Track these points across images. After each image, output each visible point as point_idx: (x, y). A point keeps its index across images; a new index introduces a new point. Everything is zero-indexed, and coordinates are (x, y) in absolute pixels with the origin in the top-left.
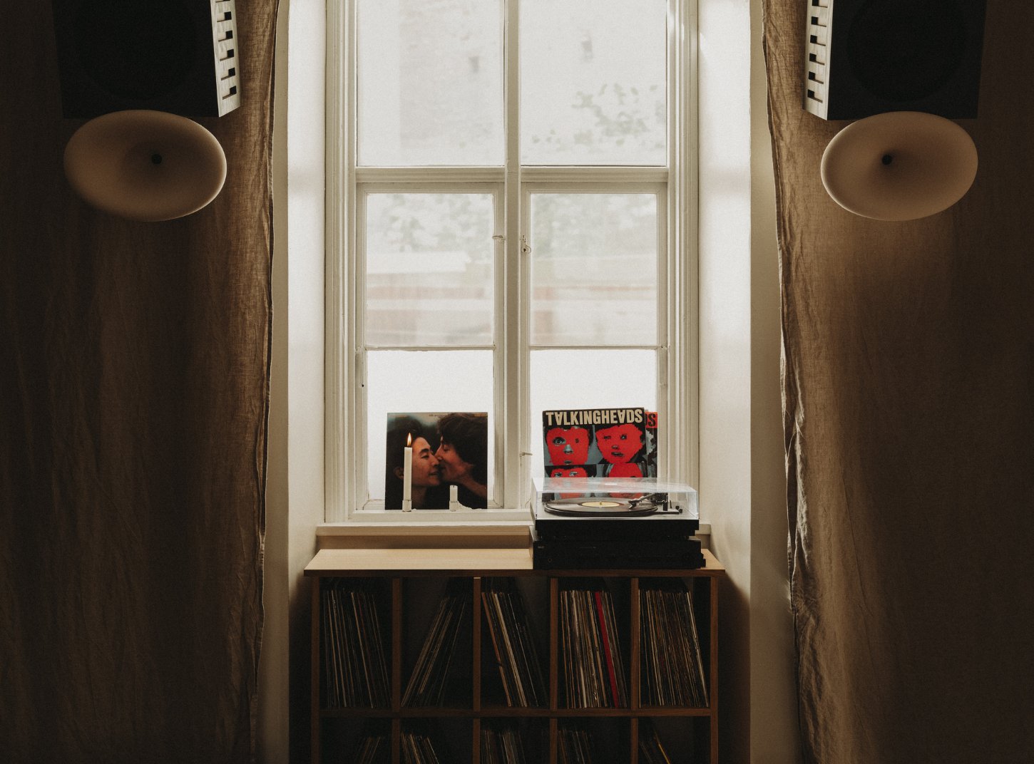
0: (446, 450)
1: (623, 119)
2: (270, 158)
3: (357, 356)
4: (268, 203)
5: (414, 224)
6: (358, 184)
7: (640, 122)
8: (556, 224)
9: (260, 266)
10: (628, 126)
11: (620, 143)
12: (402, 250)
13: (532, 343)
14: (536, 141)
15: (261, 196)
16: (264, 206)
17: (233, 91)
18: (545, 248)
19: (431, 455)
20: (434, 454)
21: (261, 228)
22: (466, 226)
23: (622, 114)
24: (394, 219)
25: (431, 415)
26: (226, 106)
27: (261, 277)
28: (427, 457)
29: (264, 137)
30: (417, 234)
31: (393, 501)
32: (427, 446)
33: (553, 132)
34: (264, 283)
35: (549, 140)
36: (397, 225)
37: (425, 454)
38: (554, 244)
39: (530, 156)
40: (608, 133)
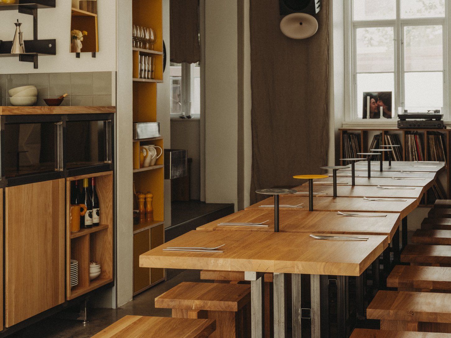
0: (380, 102)
1: (431, 5)
2: (328, 22)
3: (354, 75)
4: (328, 33)
5: (371, 39)
6: (354, 26)
7: (435, 6)
8: (412, 38)
9: (326, 50)
10: (432, 7)
11: (429, 12)
12: (368, 46)
13: (405, 70)
14: (406, 12)
15: (326, 32)
16: (327, 34)
17: (319, 6)
18: (409, 45)
19: (375, 104)
20: (376, 103)
21: (326, 40)
22: (386, 39)
23: (430, 3)
24: (365, 37)
25: (376, 92)
26: (317, 10)
27: (326, 52)
28: (374, 104)
29: (327, 17)
30: (372, 42)
31: (365, 116)
32: (374, 101)
33: (411, 10)
34: (327, 54)
35: (410, 12)
36: (367, 39)
37: (374, 103)
38: (411, 44)
39: (403, 16)
40: (426, 9)
